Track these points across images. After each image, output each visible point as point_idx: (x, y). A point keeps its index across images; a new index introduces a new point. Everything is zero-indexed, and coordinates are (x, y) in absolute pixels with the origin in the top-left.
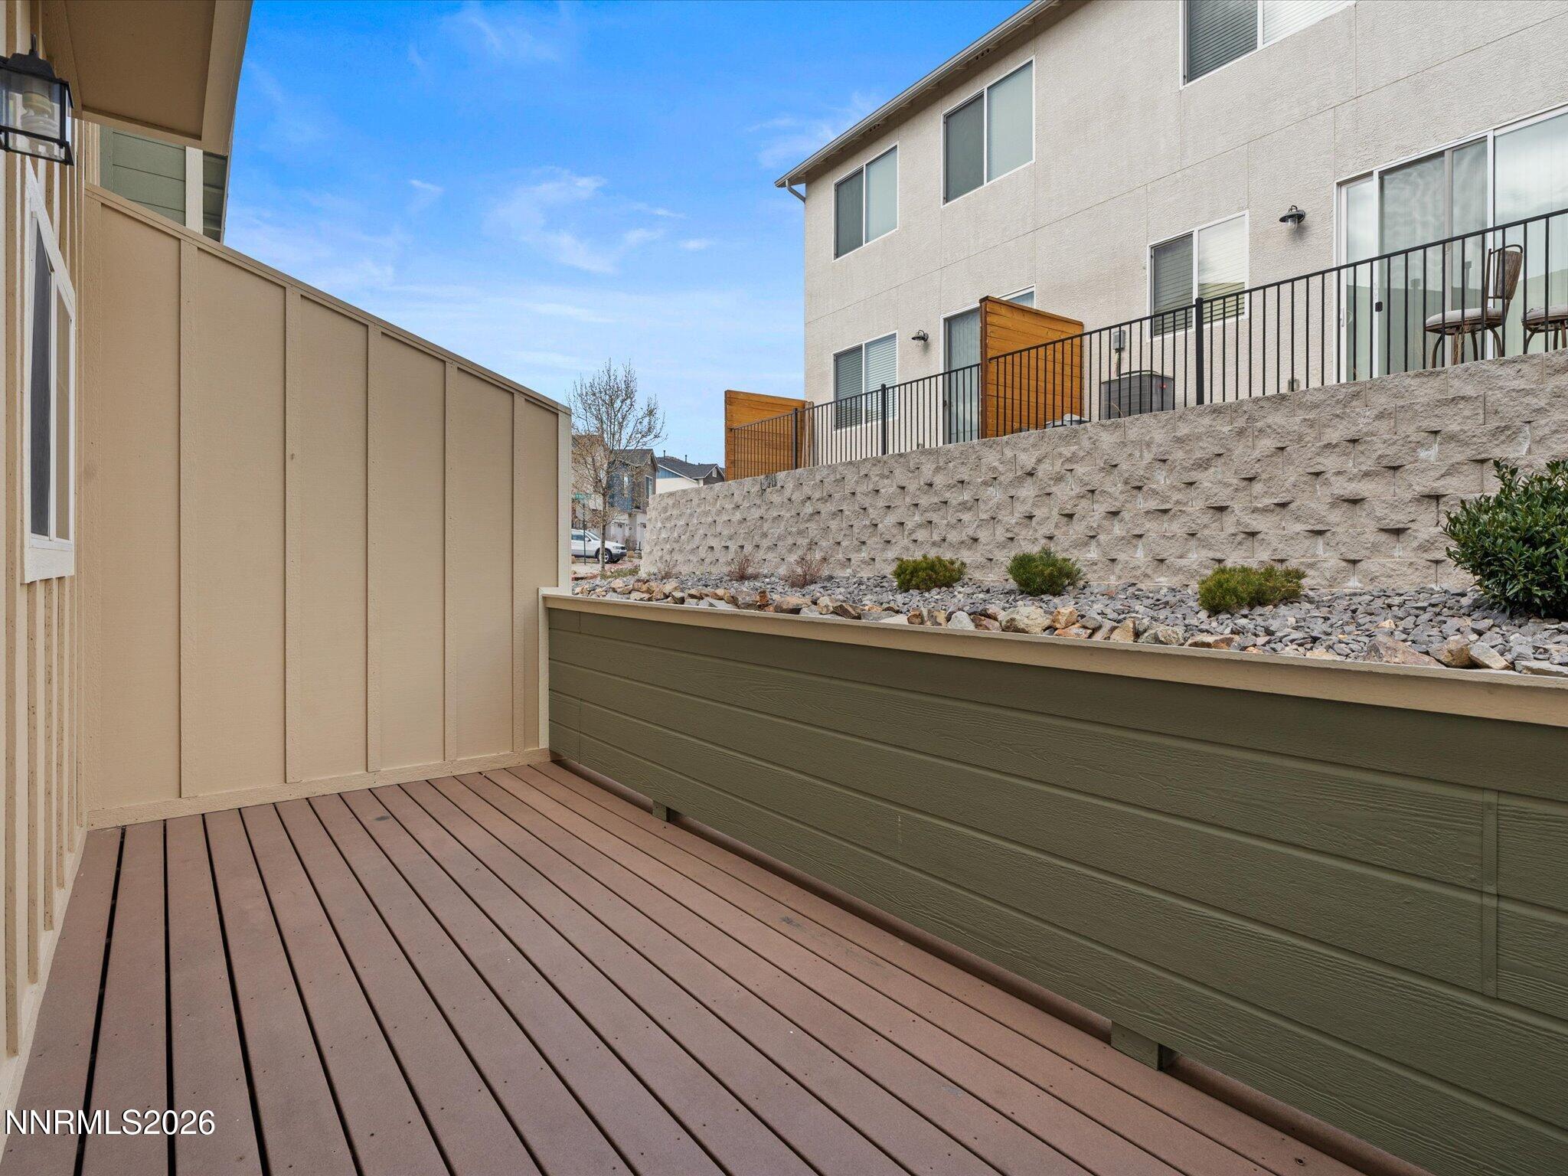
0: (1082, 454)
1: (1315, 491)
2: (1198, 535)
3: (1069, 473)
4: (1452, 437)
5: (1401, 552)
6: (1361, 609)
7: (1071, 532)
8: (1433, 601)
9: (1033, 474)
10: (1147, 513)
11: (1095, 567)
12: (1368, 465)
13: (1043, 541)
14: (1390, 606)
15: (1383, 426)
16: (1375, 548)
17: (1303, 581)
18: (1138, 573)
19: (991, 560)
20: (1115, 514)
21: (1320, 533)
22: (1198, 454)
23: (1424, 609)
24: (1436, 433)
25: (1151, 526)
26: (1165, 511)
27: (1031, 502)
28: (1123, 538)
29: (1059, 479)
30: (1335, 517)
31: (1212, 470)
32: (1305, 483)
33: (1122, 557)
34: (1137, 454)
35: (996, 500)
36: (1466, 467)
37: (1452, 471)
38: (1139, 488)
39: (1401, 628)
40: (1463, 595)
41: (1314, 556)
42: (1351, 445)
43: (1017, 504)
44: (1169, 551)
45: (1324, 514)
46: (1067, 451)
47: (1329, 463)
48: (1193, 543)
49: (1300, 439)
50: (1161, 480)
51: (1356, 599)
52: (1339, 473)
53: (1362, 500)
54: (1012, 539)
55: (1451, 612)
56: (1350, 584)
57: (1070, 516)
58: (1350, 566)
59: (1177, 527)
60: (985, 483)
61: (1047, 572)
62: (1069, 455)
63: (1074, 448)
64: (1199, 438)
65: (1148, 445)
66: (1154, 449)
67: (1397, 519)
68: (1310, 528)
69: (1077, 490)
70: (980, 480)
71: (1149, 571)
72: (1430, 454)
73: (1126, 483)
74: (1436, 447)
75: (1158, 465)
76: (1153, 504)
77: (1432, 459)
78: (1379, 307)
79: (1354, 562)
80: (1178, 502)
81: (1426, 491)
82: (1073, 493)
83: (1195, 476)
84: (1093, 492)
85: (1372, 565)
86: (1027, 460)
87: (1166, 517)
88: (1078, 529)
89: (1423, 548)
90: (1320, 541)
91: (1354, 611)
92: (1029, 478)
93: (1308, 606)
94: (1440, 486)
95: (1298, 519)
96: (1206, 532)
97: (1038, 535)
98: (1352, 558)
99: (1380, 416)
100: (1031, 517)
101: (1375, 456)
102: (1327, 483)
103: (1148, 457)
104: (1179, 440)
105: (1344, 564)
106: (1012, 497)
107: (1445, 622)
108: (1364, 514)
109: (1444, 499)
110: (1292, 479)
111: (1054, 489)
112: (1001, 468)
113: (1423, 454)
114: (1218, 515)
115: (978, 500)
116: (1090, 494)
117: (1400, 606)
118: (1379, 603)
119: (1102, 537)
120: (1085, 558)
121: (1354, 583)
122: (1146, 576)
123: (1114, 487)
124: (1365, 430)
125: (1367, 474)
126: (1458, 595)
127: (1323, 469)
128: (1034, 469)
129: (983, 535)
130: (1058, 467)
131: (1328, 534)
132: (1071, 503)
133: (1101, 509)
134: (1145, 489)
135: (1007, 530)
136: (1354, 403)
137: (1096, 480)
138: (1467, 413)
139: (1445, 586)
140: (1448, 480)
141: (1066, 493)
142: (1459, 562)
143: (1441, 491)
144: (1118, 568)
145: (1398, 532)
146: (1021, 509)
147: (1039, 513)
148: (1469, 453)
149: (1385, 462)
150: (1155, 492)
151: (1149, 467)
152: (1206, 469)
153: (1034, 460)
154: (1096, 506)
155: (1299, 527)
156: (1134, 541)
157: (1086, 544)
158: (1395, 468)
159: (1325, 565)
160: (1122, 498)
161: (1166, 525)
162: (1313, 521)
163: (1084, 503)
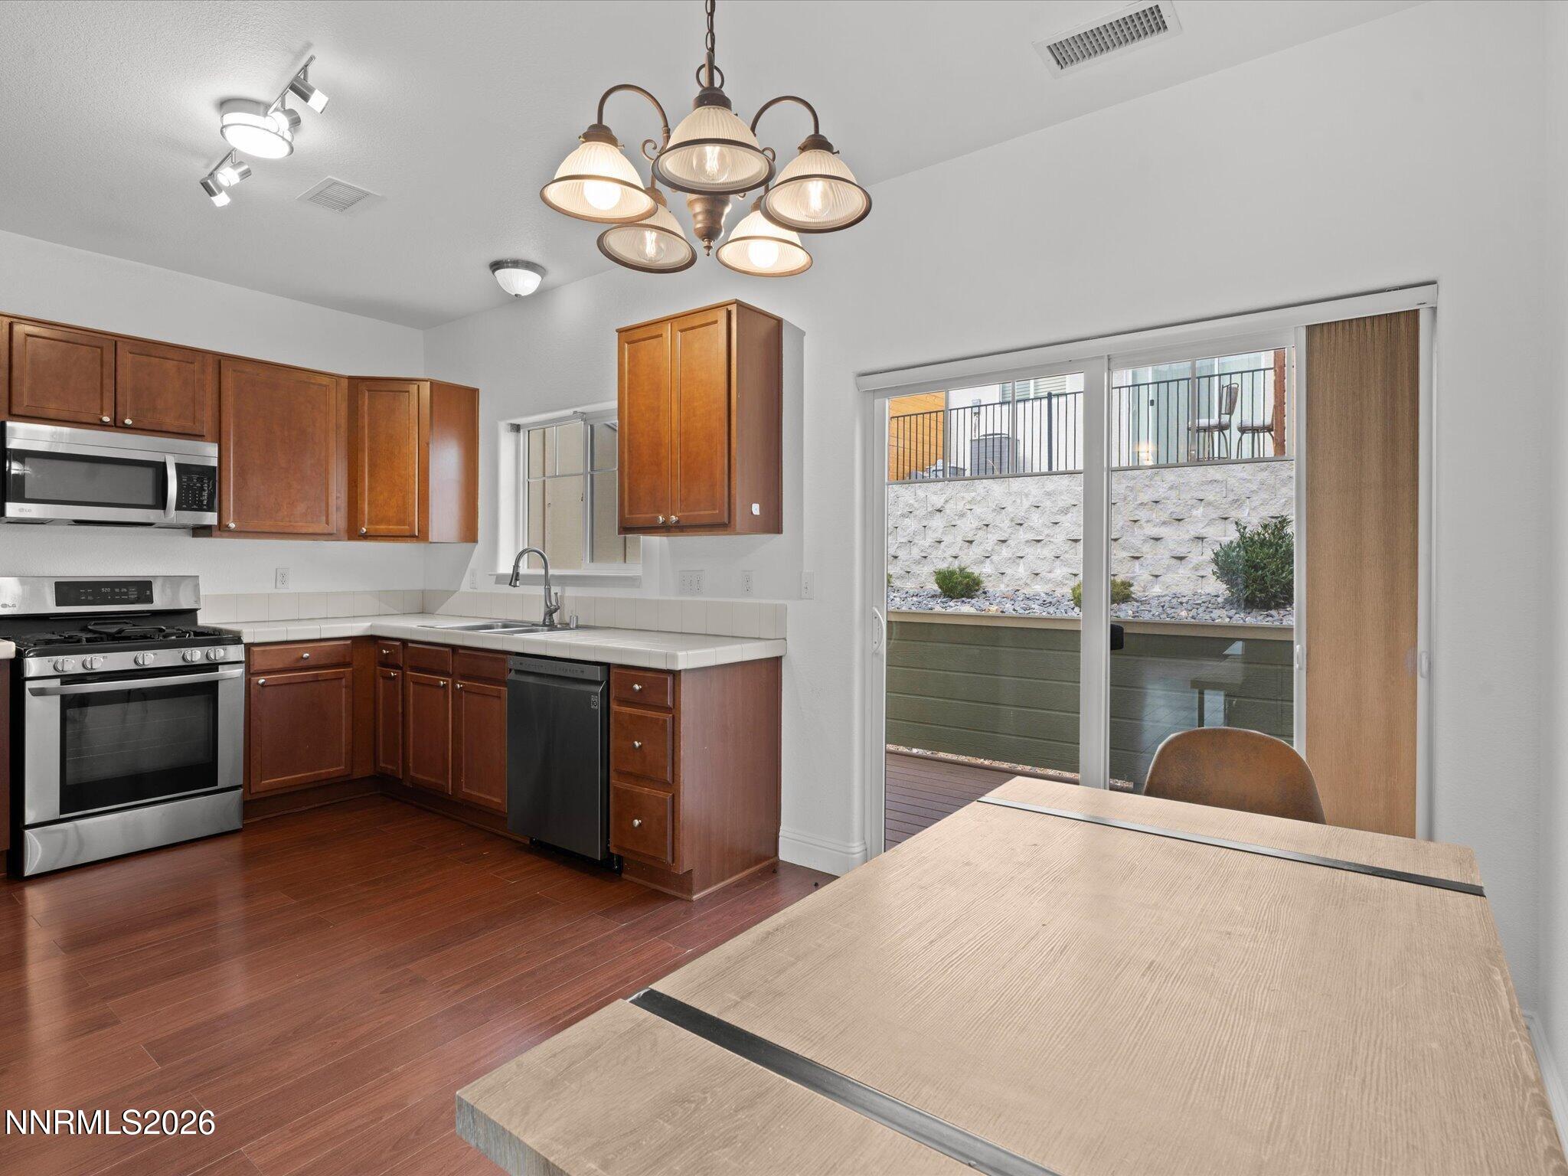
0: (979, 498)
1: (1134, 532)
2: (1061, 558)
3: (969, 511)
4: (1210, 504)
5: (1183, 571)
6: (1167, 605)
7: (971, 553)
8: (1203, 600)
9: (941, 511)
10: (1027, 541)
11: (990, 579)
12: (1165, 517)
13: (951, 559)
14: (1181, 603)
15: (1173, 494)
16: (1168, 568)
17: (1132, 589)
18: (1021, 583)
19: (909, 572)
20: (1004, 541)
21: (1137, 558)
22: (1061, 504)
23: (1200, 604)
24: (1202, 500)
25: (1031, 552)
26: (1039, 541)
27: (941, 531)
28: (1010, 559)
29: (962, 515)
30: (1146, 548)
31: (1070, 515)
32: (1128, 526)
33: (1008, 571)
34: (1019, 501)
35: (913, 528)
36: (1217, 522)
37: (1211, 522)
38: (1021, 525)
39: (1190, 616)
40: (1217, 596)
41: (1134, 572)
42: (1155, 504)
43: (929, 532)
44: (1042, 568)
45: (1139, 546)
46: (968, 496)
47: (1142, 515)
48: (1058, 562)
49: (1125, 499)
50: (1036, 519)
51: (1162, 599)
52: (1148, 521)
53: (1162, 538)
54: (925, 557)
55: (1214, 606)
56: (1154, 590)
57: (971, 542)
58: (1155, 578)
59: (1047, 552)
60: (903, 516)
61: (965, 581)
62: (970, 499)
63: (973, 494)
64: (1061, 493)
65: (1027, 495)
66: (1031, 499)
67: (1181, 551)
68: (1132, 555)
69: (975, 524)
70: (899, 513)
71: (1028, 582)
72: (1199, 512)
73: (1012, 520)
74: (1201, 509)
75: (1034, 509)
76: (1031, 536)
77: (1199, 516)
78: (1152, 403)
79: (1157, 576)
80: (1048, 535)
81: (1197, 535)
82: (974, 526)
83: (1058, 518)
84: (987, 525)
85: (1167, 578)
86: (937, 501)
87: (1039, 544)
88: (976, 551)
89: (1196, 568)
90: (1137, 563)
91: (1163, 607)
92: (938, 513)
93: (1136, 604)
94: (1203, 532)
95: (1124, 549)
96: (1067, 556)
97: (947, 555)
98: (1156, 574)
99: (1171, 488)
100: (940, 542)
101: (1169, 512)
102: (1141, 527)
103: (1026, 504)
104: (1048, 494)
105: (1152, 577)
106: (925, 527)
107: (1212, 612)
108: (1162, 547)
109: (1206, 540)
110: (1121, 524)
111: (958, 522)
112: (916, 505)
113: (1194, 512)
114: (1074, 544)
115: (896, 528)
116: (985, 527)
117: (1187, 603)
118: (1174, 601)
119: (995, 558)
120: (983, 571)
121: (1157, 590)
122: (1026, 584)
123: (1004, 524)
124: (1163, 496)
125: (1164, 523)
126: (1215, 596)
127: (1139, 518)
128: (942, 507)
129: (902, 554)
130: (960, 507)
131: (1142, 559)
132: (972, 532)
133: (993, 537)
134: (1025, 525)
135: (922, 551)
136: (1156, 478)
137: (989, 518)
138: (1217, 490)
139: (1207, 591)
140: (1208, 529)
141: (968, 526)
142: (1218, 577)
143: (1205, 535)
144: (1006, 579)
145: (1181, 558)
146: (931, 537)
147: (947, 539)
148: (1219, 513)
149: (1174, 516)
150: (1033, 528)
151: (1028, 511)
152: (1066, 514)
153: (942, 501)
154: (989, 536)
155: (1125, 554)
156: (1017, 561)
157: (982, 562)
158: (1179, 520)
159: (1140, 578)
160: (1009, 530)
161: (1039, 550)
162: (1133, 551)
163: (981, 533)
